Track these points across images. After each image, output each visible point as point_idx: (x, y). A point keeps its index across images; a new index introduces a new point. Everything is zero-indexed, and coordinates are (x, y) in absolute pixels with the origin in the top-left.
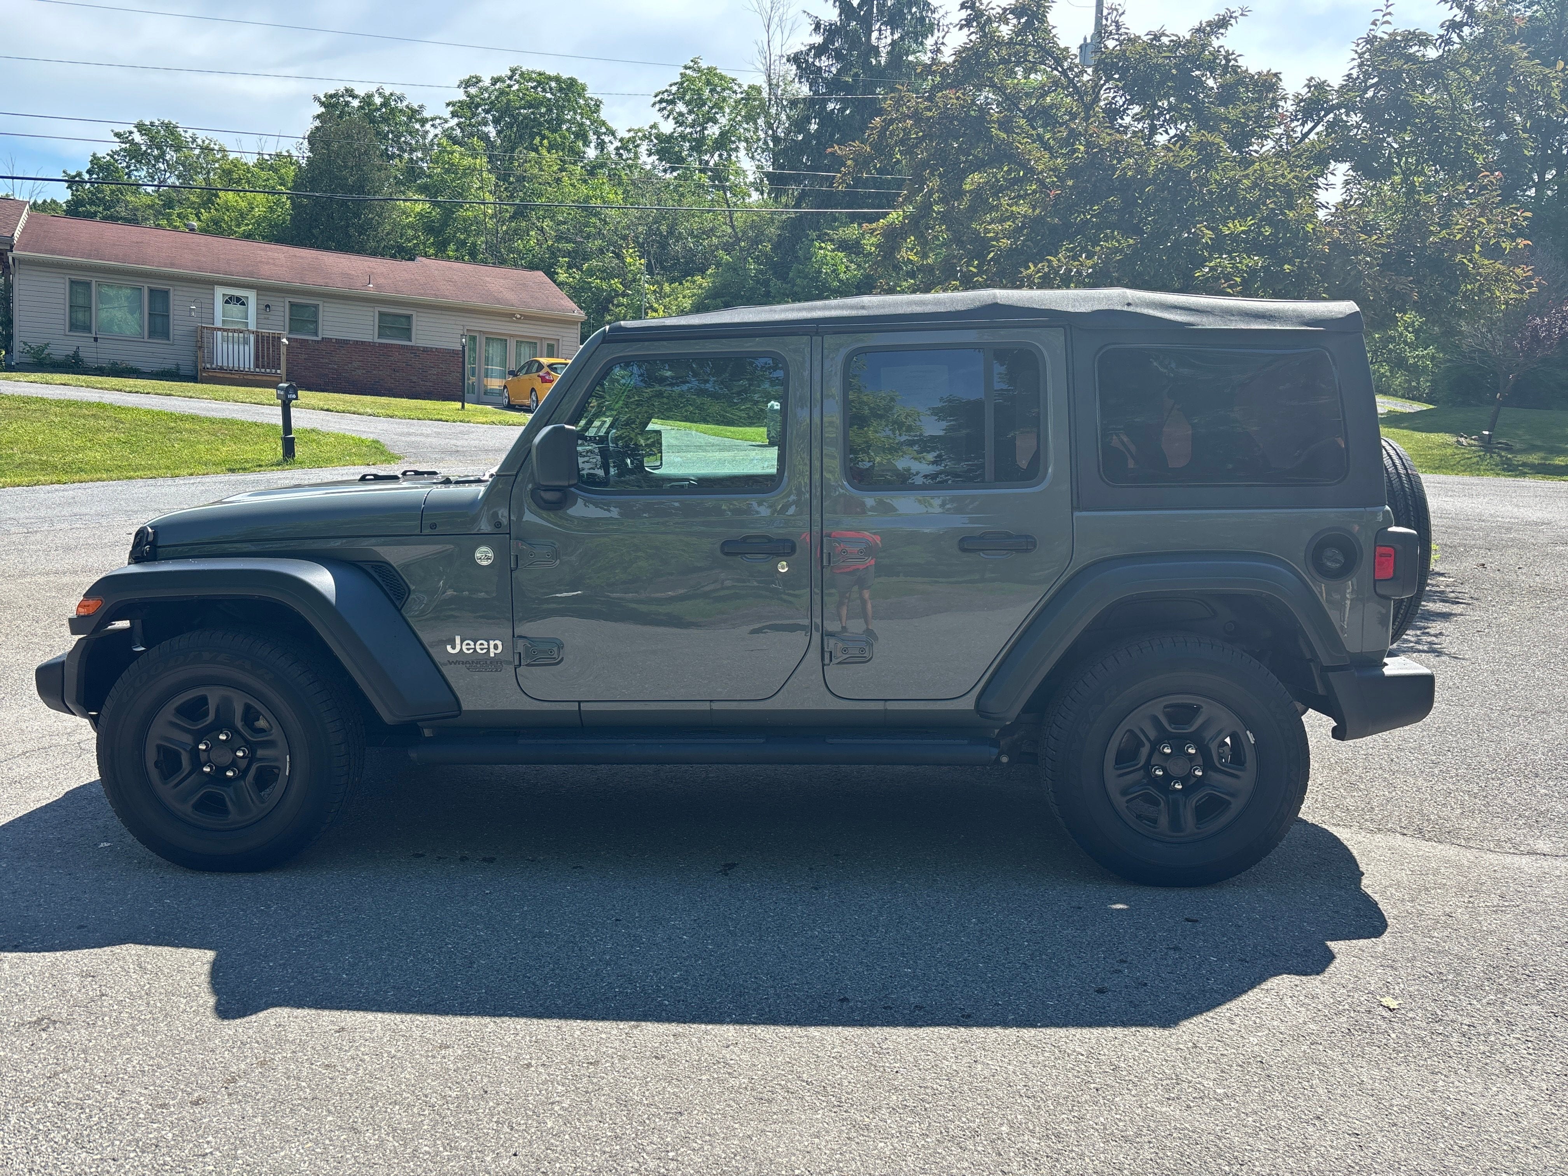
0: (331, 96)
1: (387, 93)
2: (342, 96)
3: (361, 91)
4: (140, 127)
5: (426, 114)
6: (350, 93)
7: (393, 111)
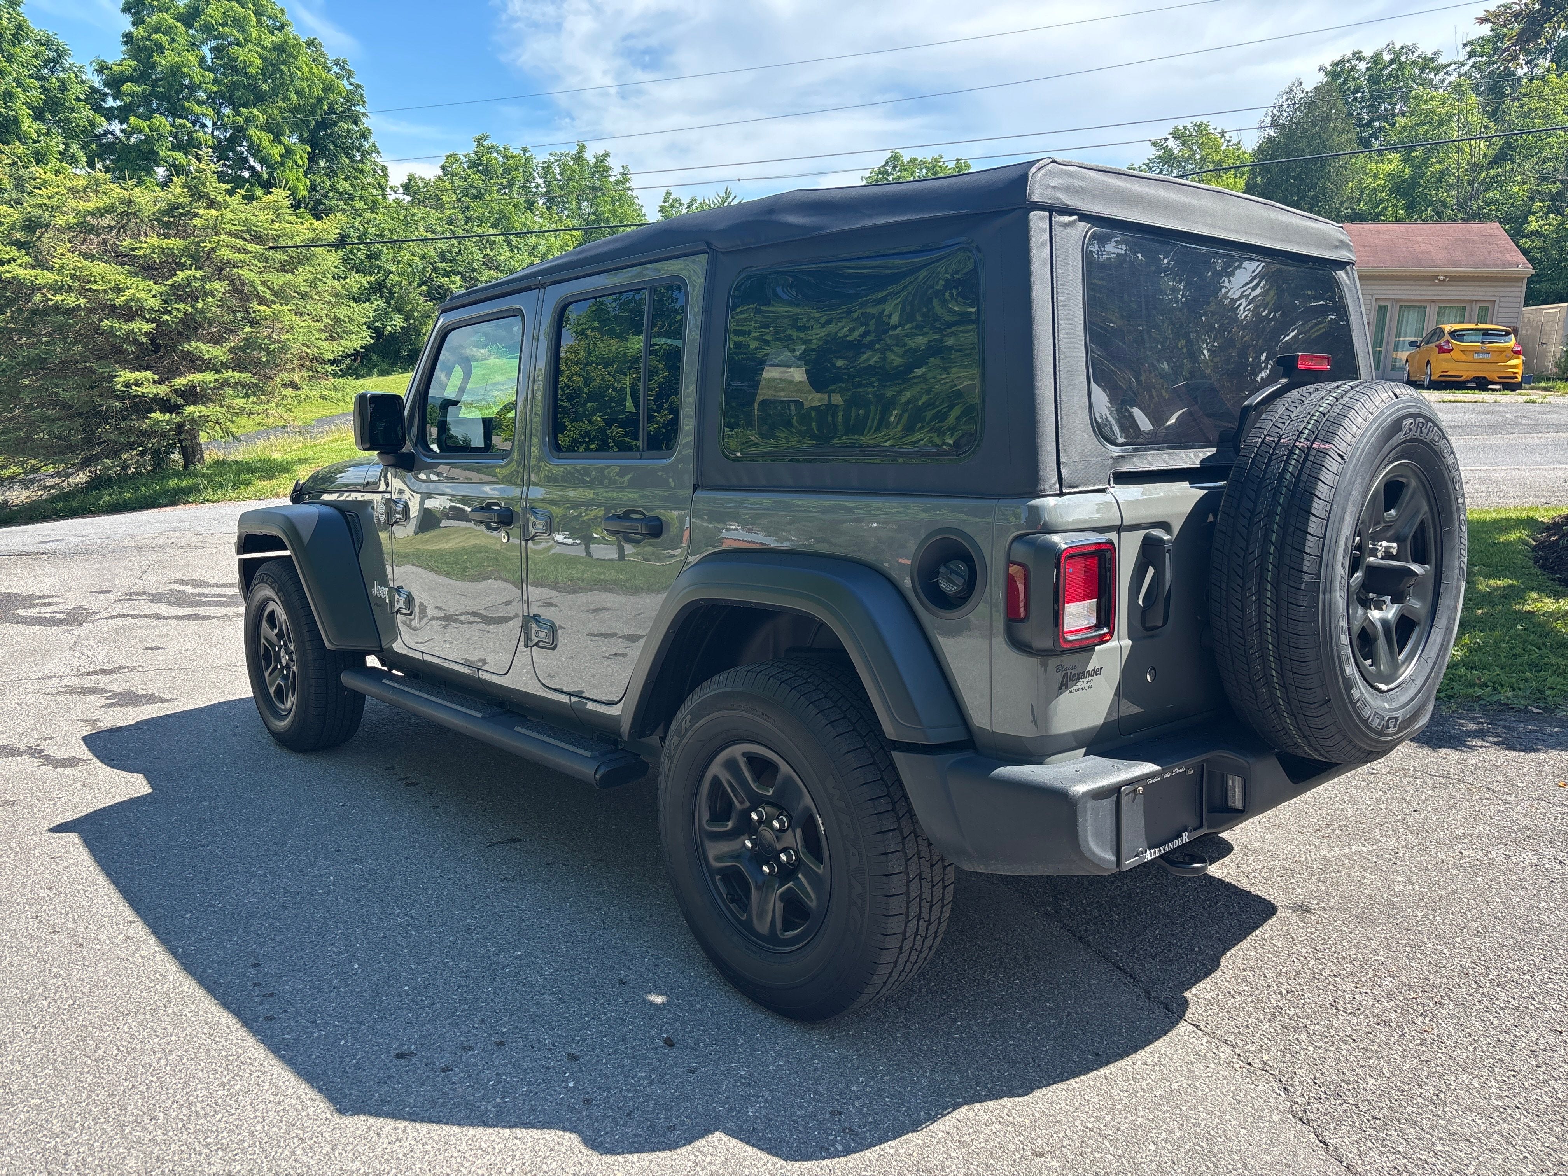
0: (1337, 64)
1: (1398, 47)
2: (1348, 61)
3: (1368, 53)
4: (1176, 135)
5: (1442, 60)
6: (1358, 56)
7: (1402, 66)
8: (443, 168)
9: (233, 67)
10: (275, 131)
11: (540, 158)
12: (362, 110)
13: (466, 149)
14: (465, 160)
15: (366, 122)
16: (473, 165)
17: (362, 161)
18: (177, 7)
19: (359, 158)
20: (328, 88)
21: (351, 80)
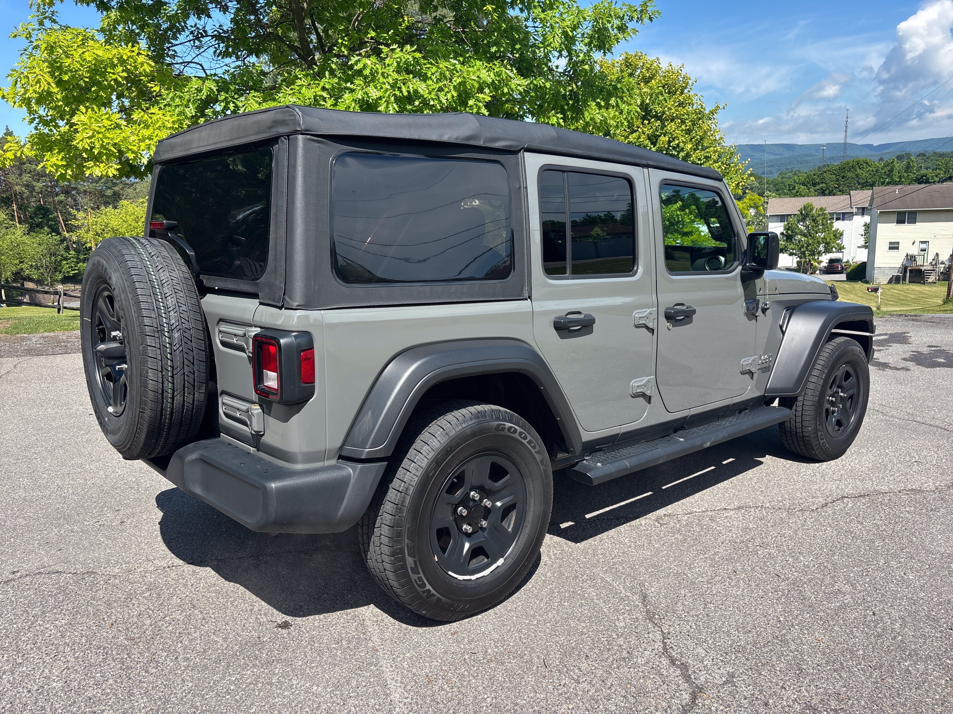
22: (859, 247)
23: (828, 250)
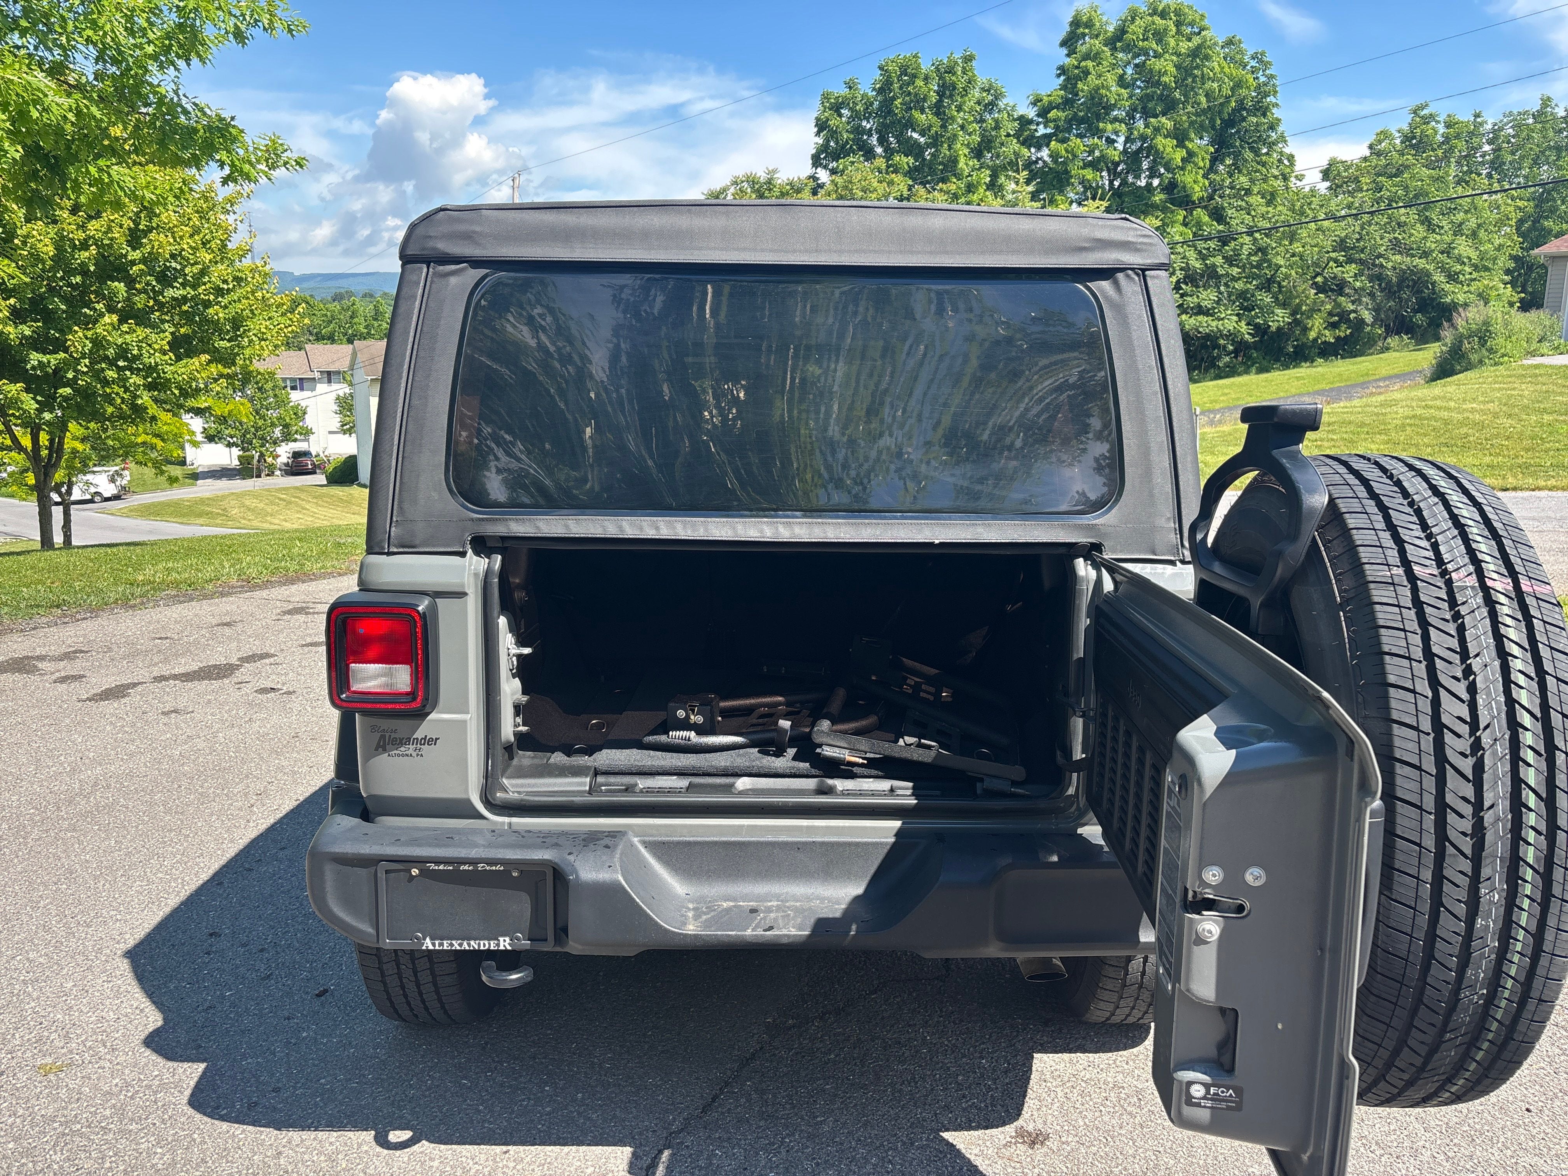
8: (1371, 147)
9: (1151, 78)
10: (1180, 137)
11: (1490, 121)
12: (1274, 100)
13: (1399, 124)
14: (1398, 135)
15: (1276, 113)
16: (1407, 138)
17: (1267, 154)
18: (1106, 32)
19: (1265, 151)
20: (1238, 84)
21: (1268, 72)
22: (330, 432)
23: (287, 437)
